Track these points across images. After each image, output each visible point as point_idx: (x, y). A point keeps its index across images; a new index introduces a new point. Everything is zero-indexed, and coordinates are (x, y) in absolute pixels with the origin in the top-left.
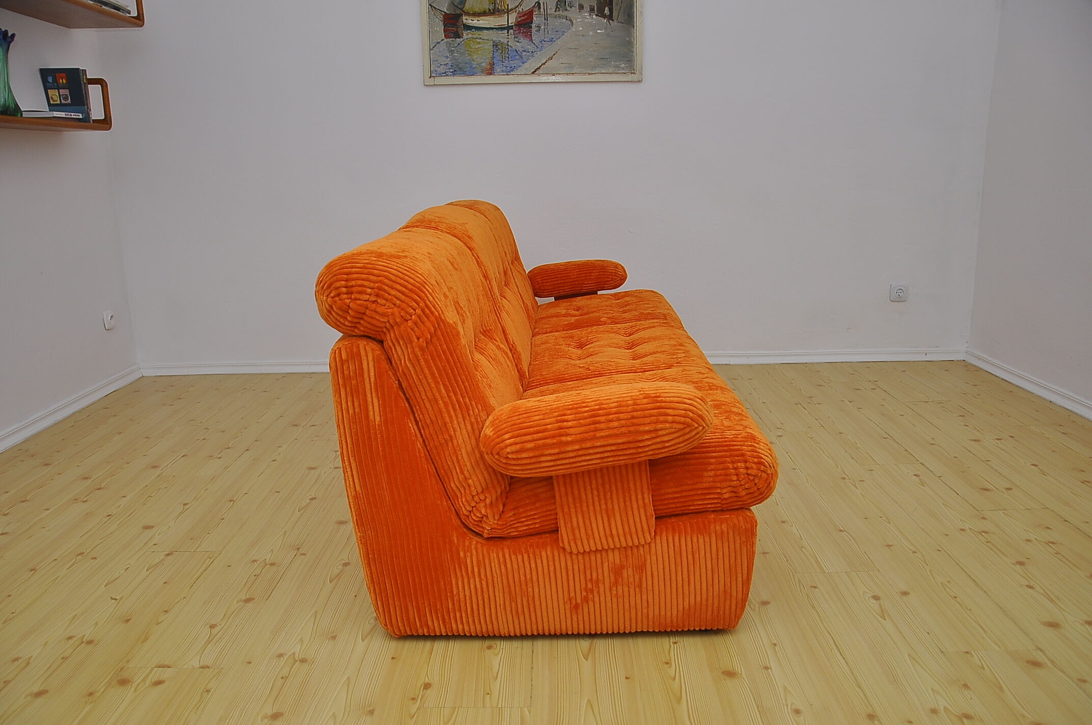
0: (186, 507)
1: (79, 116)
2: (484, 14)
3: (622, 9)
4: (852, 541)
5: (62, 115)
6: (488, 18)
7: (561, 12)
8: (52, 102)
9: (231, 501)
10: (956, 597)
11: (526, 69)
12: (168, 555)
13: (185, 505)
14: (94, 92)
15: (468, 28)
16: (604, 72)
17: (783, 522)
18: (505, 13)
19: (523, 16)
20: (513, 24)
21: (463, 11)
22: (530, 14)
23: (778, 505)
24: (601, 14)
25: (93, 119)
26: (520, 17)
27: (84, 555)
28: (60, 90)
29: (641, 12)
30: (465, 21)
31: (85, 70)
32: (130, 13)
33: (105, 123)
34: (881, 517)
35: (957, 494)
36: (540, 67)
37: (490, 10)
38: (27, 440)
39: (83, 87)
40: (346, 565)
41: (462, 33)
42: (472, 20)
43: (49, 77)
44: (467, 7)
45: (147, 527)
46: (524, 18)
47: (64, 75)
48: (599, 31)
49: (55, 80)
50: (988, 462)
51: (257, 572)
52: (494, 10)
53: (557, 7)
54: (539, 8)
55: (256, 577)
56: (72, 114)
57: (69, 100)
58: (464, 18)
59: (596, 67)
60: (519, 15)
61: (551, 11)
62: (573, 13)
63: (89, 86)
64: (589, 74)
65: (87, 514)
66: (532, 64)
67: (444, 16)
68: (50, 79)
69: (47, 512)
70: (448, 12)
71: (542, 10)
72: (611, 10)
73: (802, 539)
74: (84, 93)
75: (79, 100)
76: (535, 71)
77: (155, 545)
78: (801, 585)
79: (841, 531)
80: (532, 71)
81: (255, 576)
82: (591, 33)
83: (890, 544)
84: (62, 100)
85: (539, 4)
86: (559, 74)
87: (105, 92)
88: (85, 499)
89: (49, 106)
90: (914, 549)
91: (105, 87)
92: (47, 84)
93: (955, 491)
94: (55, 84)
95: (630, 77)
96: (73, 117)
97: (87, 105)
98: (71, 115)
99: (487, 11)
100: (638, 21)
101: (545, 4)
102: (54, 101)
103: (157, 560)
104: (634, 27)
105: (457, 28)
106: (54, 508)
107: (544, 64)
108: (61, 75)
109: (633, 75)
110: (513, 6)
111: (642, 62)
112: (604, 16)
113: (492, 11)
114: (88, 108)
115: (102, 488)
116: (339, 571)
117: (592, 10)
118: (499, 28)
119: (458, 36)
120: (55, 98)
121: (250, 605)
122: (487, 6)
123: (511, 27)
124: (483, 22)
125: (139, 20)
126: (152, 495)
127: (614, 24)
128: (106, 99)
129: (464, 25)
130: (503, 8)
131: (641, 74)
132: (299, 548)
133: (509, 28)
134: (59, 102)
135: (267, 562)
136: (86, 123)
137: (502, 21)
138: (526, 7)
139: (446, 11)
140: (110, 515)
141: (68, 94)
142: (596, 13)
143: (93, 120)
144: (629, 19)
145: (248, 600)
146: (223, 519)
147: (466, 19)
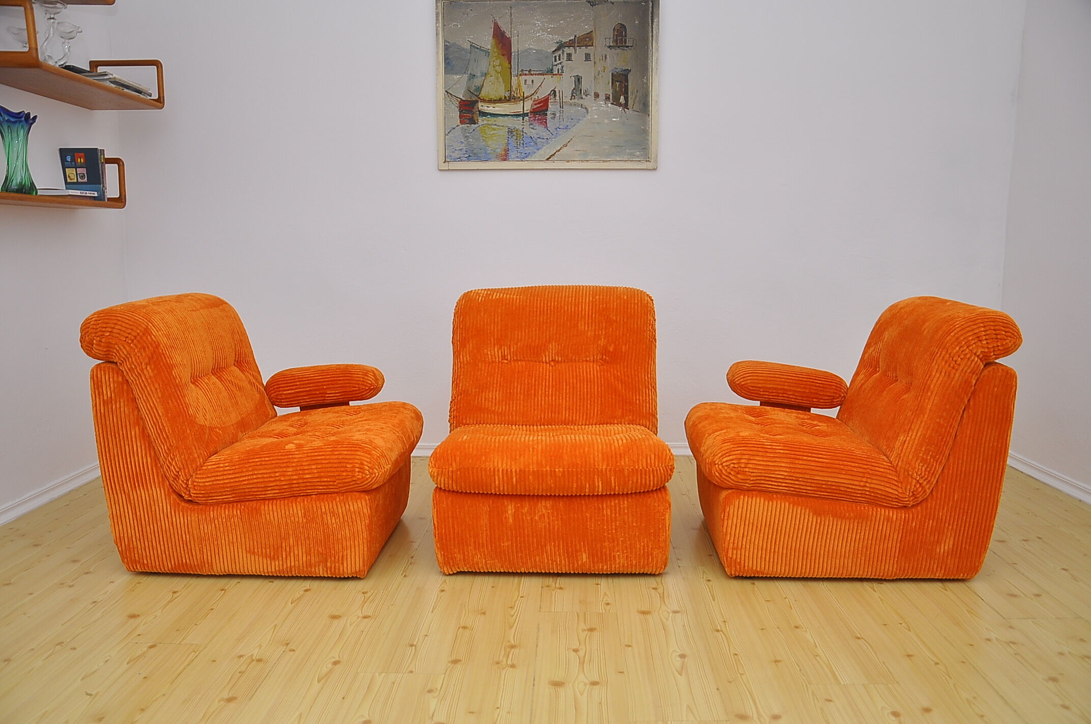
0: (176, 595)
1: (94, 194)
2: (500, 101)
3: (637, 98)
4: (870, 648)
5: (78, 193)
6: (503, 105)
7: (576, 100)
8: (69, 180)
9: (223, 590)
10: (982, 716)
11: (541, 156)
12: (151, 647)
13: (175, 592)
14: (111, 171)
15: (484, 114)
16: (618, 159)
17: (797, 627)
18: (521, 100)
19: (539, 103)
20: (528, 111)
21: (479, 98)
22: (545, 101)
23: (791, 608)
24: (616, 102)
25: (108, 197)
26: (536, 104)
27: (63, 644)
28: (78, 169)
29: (656, 101)
30: (480, 108)
31: (104, 150)
32: (151, 96)
33: (120, 201)
34: (901, 624)
36: (555, 153)
37: (505, 97)
38: (19, 519)
39: (100, 166)
40: (336, 663)
41: (478, 120)
42: (488, 107)
43: (68, 156)
44: (483, 94)
45: (133, 616)
46: (539, 105)
47: (83, 154)
48: (614, 119)
49: (73, 160)
51: (243, 669)
52: (510, 97)
53: (572, 95)
54: (555, 96)
55: (241, 674)
56: (88, 192)
57: (86, 178)
58: (480, 104)
59: (610, 155)
60: (535, 103)
61: (567, 99)
62: (588, 101)
63: (106, 165)
64: (604, 161)
65: (72, 600)
66: (547, 151)
67: (460, 103)
68: (69, 158)
69: (31, 597)
70: (464, 99)
71: (557, 98)
72: (626, 99)
73: (816, 646)
74: (101, 172)
75: (95, 178)
76: (550, 158)
77: (139, 635)
78: (815, 698)
79: (858, 638)
80: (547, 157)
81: (240, 672)
82: (606, 121)
83: (910, 654)
84: (79, 179)
85: (555, 92)
86: (574, 161)
87: (122, 171)
88: (72, 584)
89: (66, 184)
90: (936, 660)
91: (121, 167)
92: (66, 163)
94: (73, 163)
95: (645, 165)
96: (88, 195)
97: (103, 184)
98: (86, 193)
99: (503, 98)
100: (653, 109)
101: (561, 93)
102: (71, 179)
103: (139, 652)
104: (649, 116)
105: (473, 114)
106: (38, 593)
107: (559, 151)
108: (80, 154)
109: (648, 163)
110: (529, 94)
111: (657, 150)
112: (620, 105)
113: (508, 98)
114: (103, 186)
115: (90, 572)
116: (328, 669)
117: (607, 98)
118: (514, 115)
119: (473, 121)
120: (72, 177)
121: (232, 705)
122: (502, 93)
123: (527, 115)
124: (499, 109)
125: (160, 102)
127: (629, 112)
128: (122, 177)
129: (479, 111)
130: (519, 95)
131: (656, 161)
132: (289, 644)
133: (524, 115)
134: (76, 181)
135: (254, 658)
136: (100, 201)
137: (517, 108)
138: (541, 95)
139: (461, 97)
140: (95, 602)
141: (85, 172)
142: (612, 101)
143: (108, 199)
144: (645, 107)
145: (230, 700)
146: (212, 609)
147: (482, 106)
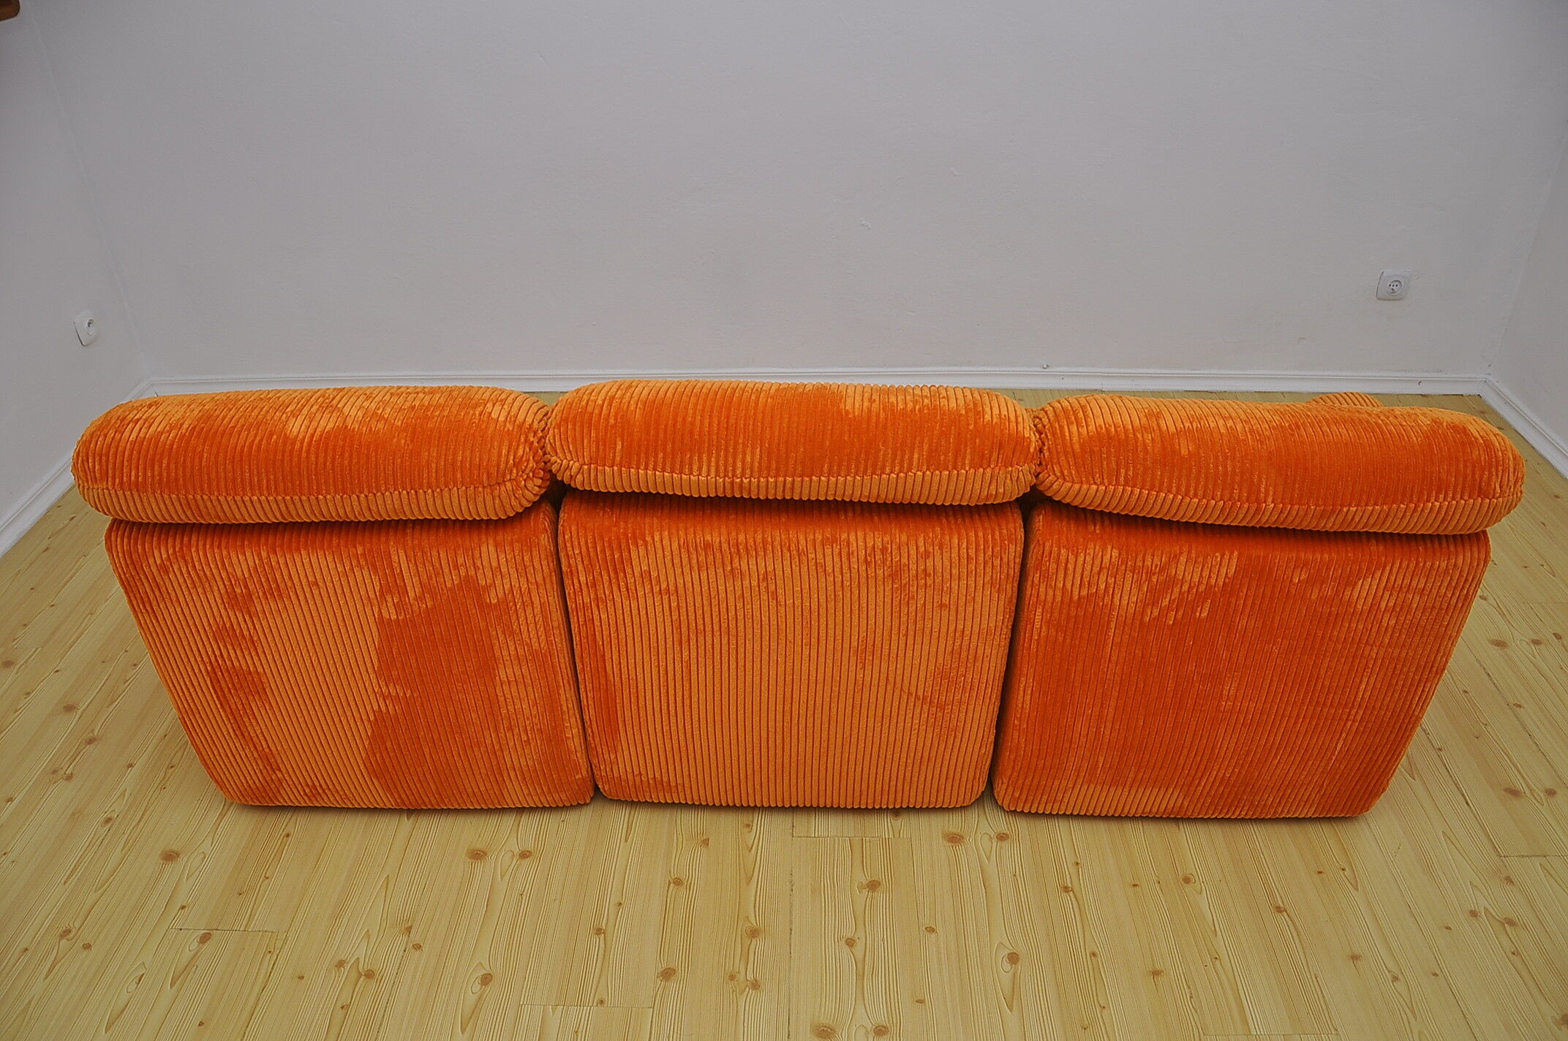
12: (205, 938)
27: (71, 935)
33: (12, 5)
34: (1343, 870)
35: (1468, 804)
40: (486, 979)
45: (170, 856)
50: (1518, 709)
51: (346, 998)
55: (343, 1014)
65: (73, 814)
69: (12, 807)
73: (1216, 933)
77: (183, 907)
79: (1279, 910)
83: (1357, 953)
88: (70, 771)
90: (1393, 969)
93: (1463, 795)
103: (187, 955)
106: (22, 795)
115: (94, 740)
116: (475, 996)
126: (175, 762)
132: (411, 927)
135: (361, 969)
140: (109, 819)
